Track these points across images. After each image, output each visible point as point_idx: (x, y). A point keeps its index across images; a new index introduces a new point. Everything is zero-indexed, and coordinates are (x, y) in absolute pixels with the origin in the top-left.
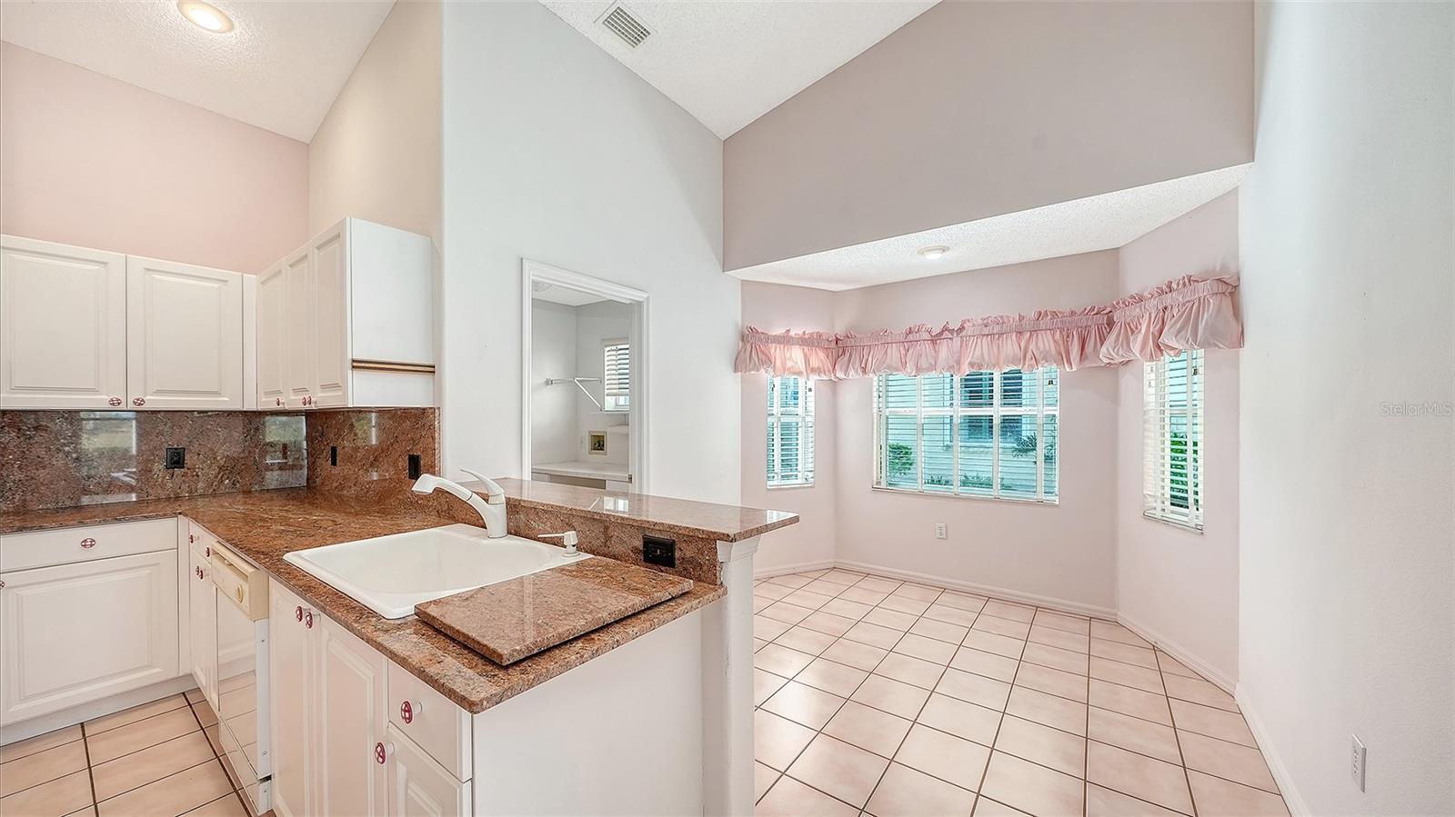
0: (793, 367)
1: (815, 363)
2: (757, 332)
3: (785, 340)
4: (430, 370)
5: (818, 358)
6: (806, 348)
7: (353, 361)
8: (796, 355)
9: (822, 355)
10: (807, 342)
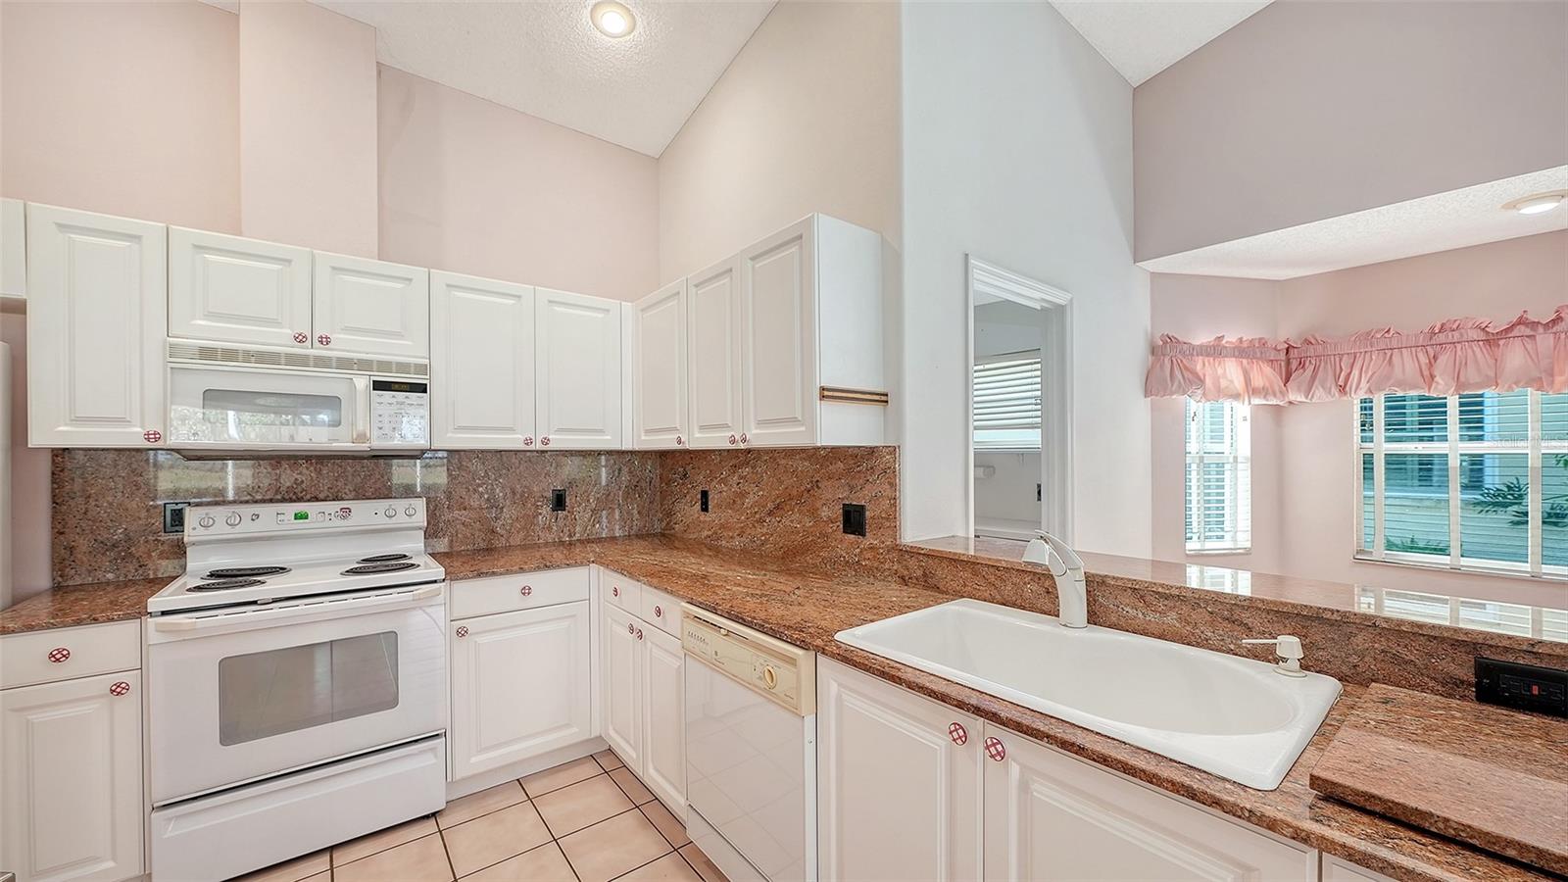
0: (1227, 387)
1: (1258, 381)
2: (1178, 342)
3: (1216, 351)
4: (882, 399)
5: (1264, 374)
6: (1245, 361)
7: (823, 389)
8: (1231, 372)
9: (1267, 369)
10: (1244, 352)
